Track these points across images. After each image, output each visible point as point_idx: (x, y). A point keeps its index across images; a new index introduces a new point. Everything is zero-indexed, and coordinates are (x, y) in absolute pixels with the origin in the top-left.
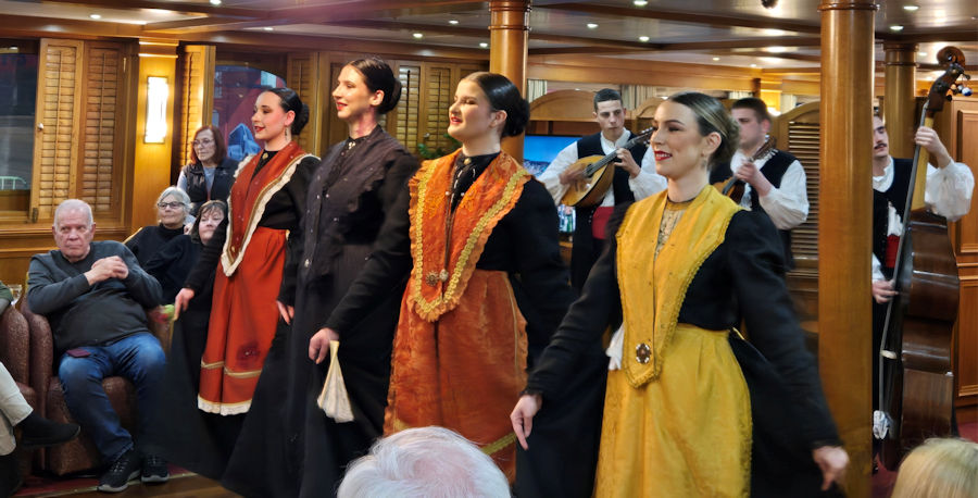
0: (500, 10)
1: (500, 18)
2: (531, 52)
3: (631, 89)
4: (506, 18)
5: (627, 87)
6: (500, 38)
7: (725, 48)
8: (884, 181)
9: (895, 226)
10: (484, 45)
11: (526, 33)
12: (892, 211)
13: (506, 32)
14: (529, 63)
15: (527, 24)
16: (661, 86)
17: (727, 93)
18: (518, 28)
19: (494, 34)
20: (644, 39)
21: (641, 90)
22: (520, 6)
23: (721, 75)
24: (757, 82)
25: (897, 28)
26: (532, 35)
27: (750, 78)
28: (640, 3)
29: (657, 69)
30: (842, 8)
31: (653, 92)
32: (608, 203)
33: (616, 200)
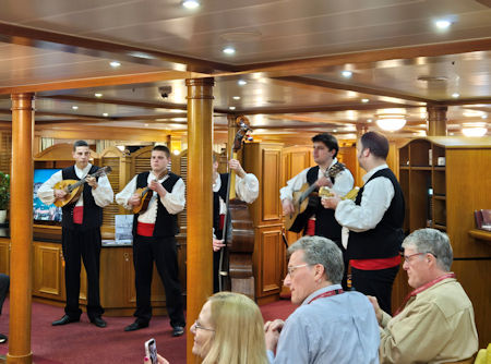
0: (17, 99)
1: (18, 104)
2: (36, 123)
3: (101, 142)
4: (21, 104)
5: (99, 141)
6: (18, 114)
7: (152, 119)
9: (223, 209)
11: (33, 112)
12: (221, 201)
13: (21, 112)
14: (35, 130)
15: (33, 106)
16: (118, 140)
17: (154, 143)
18: (28, 109)
19: (14, 113)
20: (106, 115)
21: (107, 142)
22: (29, 97)
23: (150, 133)
24: (169, 136)
25: (233, 108)
26: (36, 113)
27: (165, 135)
28: (98, 95)
29: (115, 130)
30: (197, 98)
31: (114, 143)
32: (80, 204)
33: (84, 203)
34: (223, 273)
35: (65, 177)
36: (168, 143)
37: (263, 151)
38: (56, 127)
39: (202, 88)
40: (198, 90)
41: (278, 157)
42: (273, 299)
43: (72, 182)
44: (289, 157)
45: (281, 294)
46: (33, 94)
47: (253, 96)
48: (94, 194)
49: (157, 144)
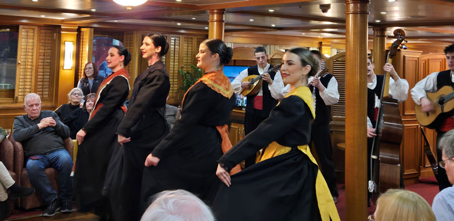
0: (213, 13)
1: (213, 17)
2: (226, 31)
3: (268, 46)
4: (215, 17)
5: (266, 45)
6: (213, 25)
7: (307, 29)
8: (372, 85)
9: (377, 103)
10: (206, 28)
11: (224, 23)
12: (377, 97)
13: (215, 23)
14: (225, 36)
15: (224, 19)
16: (281, 45)
17: (308, 48)
18: (220, 21)
19: (210, 23)
20: (273, 25)
21: (272, 47)
22: (221, 12)
23: (306, 40)
24: (321, 43)
25: (378, 21)
26: (226, 24)
27: (318, 42)
28: (271, 11)
29: (279, 38)
30: (355, 13)
31: (277, 48)
32: (260, 94)
33: (264, 93)
34: (374, 157)
35: (250, 73)
36: (320, 48)
37: (404, 57)
38: (235, 34)
39: (359, 5)
40: (355, 7)
41: (417, 62)
42: (413, 181)
43: (254, 77)
44: (427, 63)
45: (420, 178)
46: (224, 10)
47: (391, 12)
48: (270, 88)
49: (311, 49)
